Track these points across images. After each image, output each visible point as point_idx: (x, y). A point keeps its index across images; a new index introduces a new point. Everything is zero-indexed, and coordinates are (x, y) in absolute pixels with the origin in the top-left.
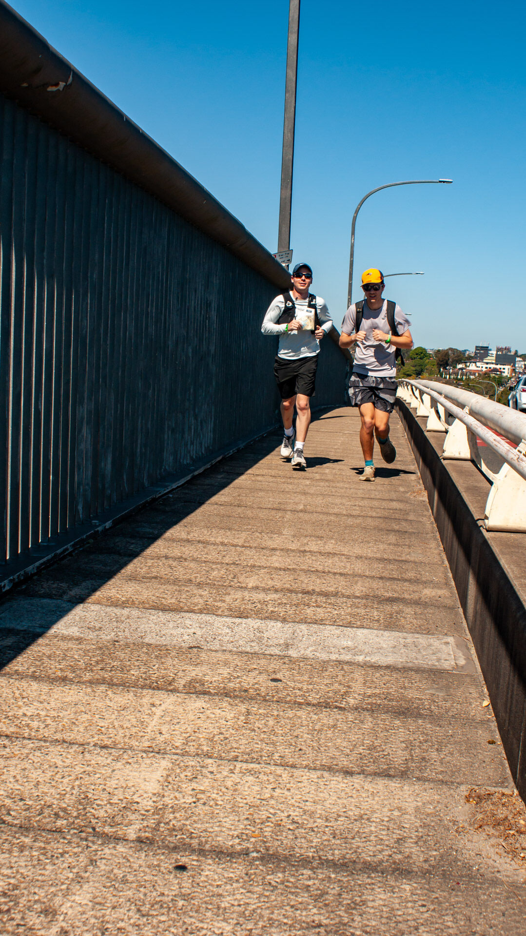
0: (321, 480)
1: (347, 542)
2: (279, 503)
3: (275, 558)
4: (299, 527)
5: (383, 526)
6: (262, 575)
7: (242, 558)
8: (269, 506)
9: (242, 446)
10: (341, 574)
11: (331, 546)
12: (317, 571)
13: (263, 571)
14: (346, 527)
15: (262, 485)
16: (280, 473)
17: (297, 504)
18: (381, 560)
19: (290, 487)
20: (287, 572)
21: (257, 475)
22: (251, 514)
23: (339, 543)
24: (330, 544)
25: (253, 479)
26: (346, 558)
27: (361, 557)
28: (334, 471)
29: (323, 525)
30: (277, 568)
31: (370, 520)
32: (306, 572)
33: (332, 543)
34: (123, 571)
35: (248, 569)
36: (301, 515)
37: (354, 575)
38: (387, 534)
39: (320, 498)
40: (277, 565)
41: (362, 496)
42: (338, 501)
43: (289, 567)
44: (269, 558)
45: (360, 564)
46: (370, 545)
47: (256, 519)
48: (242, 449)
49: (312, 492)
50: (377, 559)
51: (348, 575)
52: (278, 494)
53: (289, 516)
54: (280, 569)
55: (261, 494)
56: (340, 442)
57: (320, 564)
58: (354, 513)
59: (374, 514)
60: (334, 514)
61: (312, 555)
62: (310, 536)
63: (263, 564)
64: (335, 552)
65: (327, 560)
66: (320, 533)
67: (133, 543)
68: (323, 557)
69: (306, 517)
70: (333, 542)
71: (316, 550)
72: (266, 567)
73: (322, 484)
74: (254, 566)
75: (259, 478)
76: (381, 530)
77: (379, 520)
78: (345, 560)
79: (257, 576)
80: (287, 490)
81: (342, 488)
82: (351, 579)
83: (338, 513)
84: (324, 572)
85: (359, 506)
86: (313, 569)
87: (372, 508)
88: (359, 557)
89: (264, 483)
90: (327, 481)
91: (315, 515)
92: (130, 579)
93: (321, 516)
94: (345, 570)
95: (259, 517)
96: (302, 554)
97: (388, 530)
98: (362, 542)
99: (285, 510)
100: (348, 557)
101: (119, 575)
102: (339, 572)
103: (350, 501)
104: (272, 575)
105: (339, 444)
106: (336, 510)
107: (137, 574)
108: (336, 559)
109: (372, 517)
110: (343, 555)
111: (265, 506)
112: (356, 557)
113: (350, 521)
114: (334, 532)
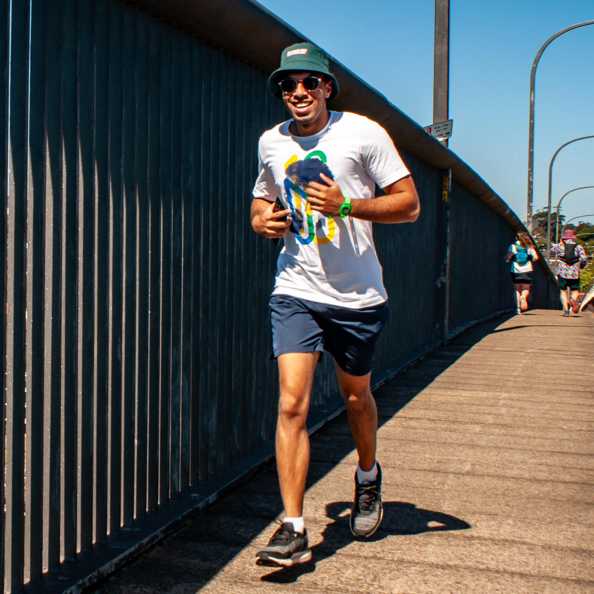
0: (496, 425)
1: (529, 523)
2: (439, 462)
3: (430, 548)
4: (465, 498)
5: (580, 496)
6: (411, 576)
7: (386, 549)
8: (425, 466)
9: (391, 375)
10: (522, 575)
11: (508, 528)
12: (488, 569)
13: (413, 568)
14: (528, 498)
15: (416, 433)
16: (441, 414)
17: (462, 462)
18: (578, 552)
19: (454, 435)
20: (446, 571)
21: (411, 419)
22: (400, 479)
23: (519, 524)
24: (506, 526)
25: (405, 424)
26: (529, 549)
27: (550, 548)
28: (513, 411)
29: (497, 495)
30: (433, 564)
31: (562, 487)
32: (474, 570)
33: (509, 524)
34: (227, 568)
35: (394, 566)
36: (467, 479)
37: (541, 577)
38: (586, 510)
39: (495, 452)
40: (433, 559)
41: (550, 449)
42: (518, 457)
43: (450, 563)
44: (423, 549)
45: (548, 558)
46: (563, 527)
47: (407, 486)
48: (392, 379)
49: (483, 443)
50: (572, 550)
51: (532, 576)
52: (438, 447)
53: (451, 481)
54: (437, 566)
55: (415, 447)
56: (521, 365)
57: (492, 559)
58: (541, 476)
59: (568, 478)
60: (513, 478)
61: (482, 544)
62: (480, 513)
63: (414, 558)
64: (513, 538)
65: (501, 552)
66: (493, 508)
67: (242, 526)
68: (496, 547)
69: (474, 482)
70: (511, 522)
71: (487, 536)
72: (418, 563)
73: (496, 431)
74: (401, 561)
75: (413, 423)
76: (577, 503)
77: (575, 487)
78: (527, 551)
79: (405, 578)
80: (450, 440)
81: (523, 437)
82: (536, 582)
83: (519, 476)
84: (497, 572)
85: (547, 465)
86: (483, 567)
87: (564, 468)
88: (547, 547)
89: (418, 431)
90: (503, 426)
91: (487, 479)
92: (236, 582)
93: (495, 481)
94: (529, 569)
95: (411, 484)
96: (468, 542)
97: (587, 504)
98: (551, 523)
99: (446, 473)
100: (532, 547)
101: (221, 575)
102: (518, 570)
103: (534, 458)
104: (426, 575)
105: (520, 370)
106: (515, 472)
107: (246, 574)
108: (515, 549)
109: (564, 482)
110: (524, 543)
111: (420, 467)
112: (543, 547)
113: (534, 489)
114: (513, 507)
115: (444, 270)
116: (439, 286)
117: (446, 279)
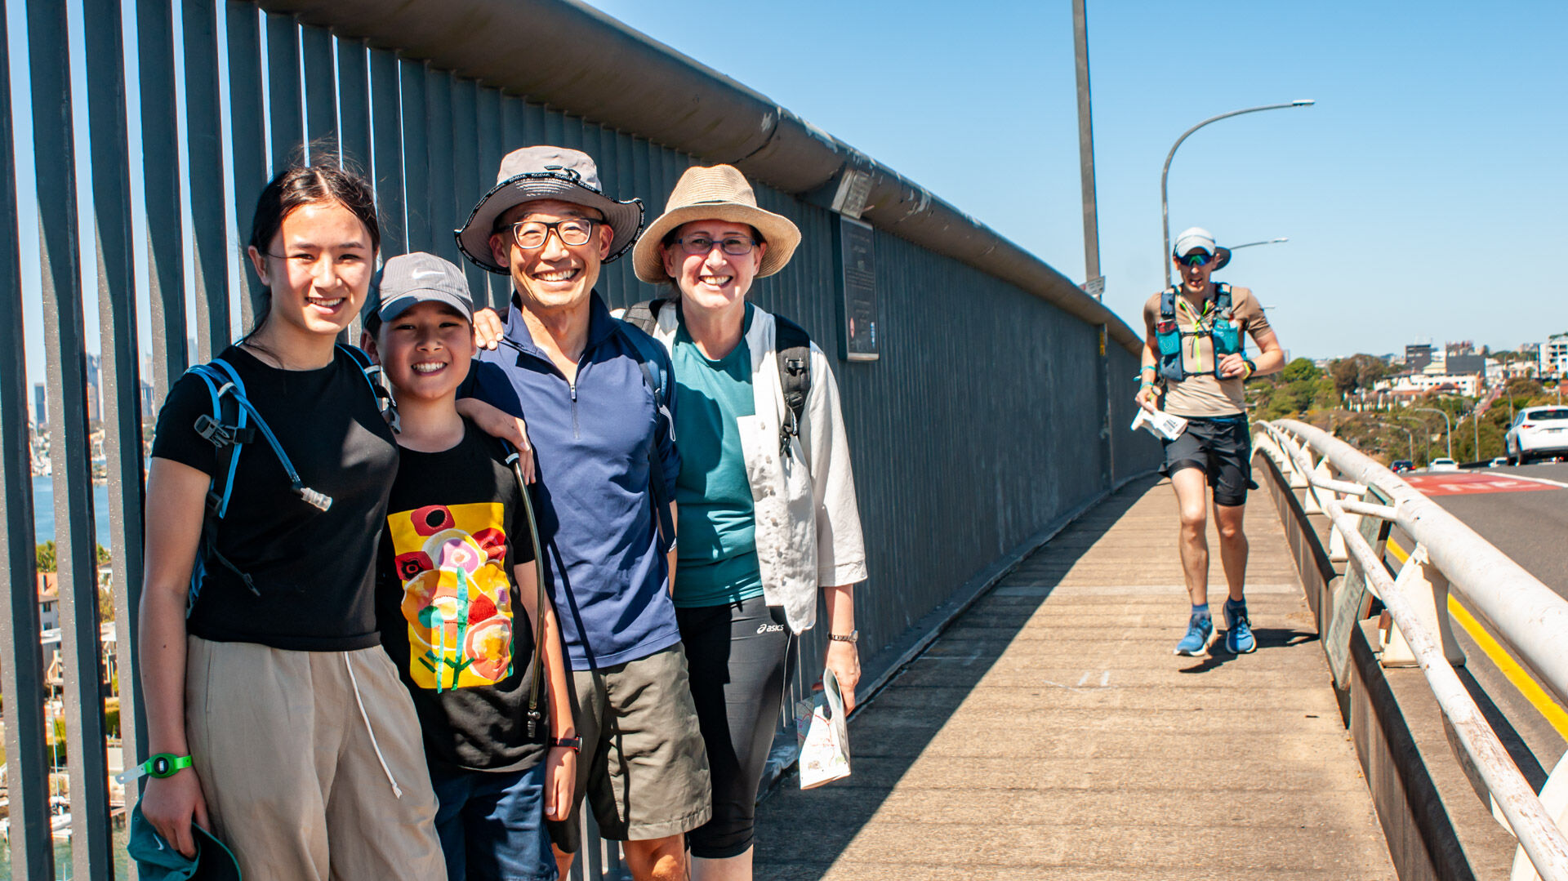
115: (1107, 422)
116: (1103, 437)
117: (1108, 430)
